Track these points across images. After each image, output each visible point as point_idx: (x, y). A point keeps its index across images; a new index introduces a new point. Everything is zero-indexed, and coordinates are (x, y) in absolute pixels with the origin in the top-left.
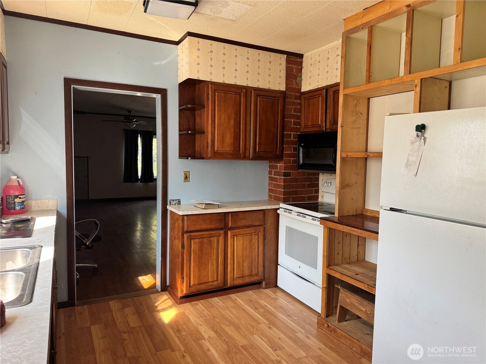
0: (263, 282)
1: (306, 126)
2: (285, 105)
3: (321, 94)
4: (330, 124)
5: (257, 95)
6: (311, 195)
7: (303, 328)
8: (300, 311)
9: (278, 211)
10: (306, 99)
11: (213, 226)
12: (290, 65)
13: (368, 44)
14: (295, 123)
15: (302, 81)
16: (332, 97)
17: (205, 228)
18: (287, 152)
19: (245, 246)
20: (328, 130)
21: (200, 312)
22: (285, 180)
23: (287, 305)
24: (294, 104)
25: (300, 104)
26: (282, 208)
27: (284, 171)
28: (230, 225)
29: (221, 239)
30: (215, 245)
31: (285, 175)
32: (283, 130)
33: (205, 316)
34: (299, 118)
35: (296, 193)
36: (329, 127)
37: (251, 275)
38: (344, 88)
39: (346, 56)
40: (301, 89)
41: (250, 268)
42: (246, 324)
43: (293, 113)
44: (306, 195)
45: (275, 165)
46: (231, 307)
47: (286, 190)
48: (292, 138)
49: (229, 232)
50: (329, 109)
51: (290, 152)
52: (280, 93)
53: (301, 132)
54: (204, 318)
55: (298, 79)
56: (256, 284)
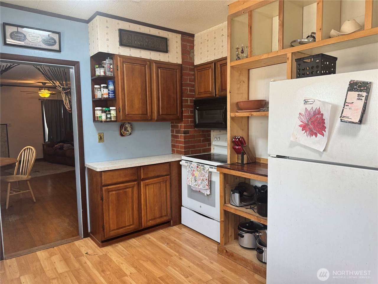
0: (171, 221)
1: (199, 93)
2: (182, 76)
3: (211, 67)
4: (219, 90)
5: (158, 67)
6: (206, 148)
7: (207, 255)
8: (202, 241)
9: (181, 163)
10: (199, 71)
11: (127, 179)
12: (185, 43)
13: (249, 26)
14: (191, 91)
15: (195, 56)
16: (219, 69)
17: (120, 181)
18: (186, 114)
19: (155, 193)
20: (217, 96)
21: (120, 252)
22: (185, 138)
23: (192, 238)
24: (189, 75)
25: (194, 75)
26: (183, 160)
27: (184, 130)
28: (142, 177)
29: (135, 189)
30: (130, 194)
31: (185, 132)
32: (182, 96)
33: (125, 256)
34: (193, 86)
35: (194, 147)
36: (218, 93)
37: (161, 217)
38: (231, 61)
39: (231, 35)
40: (194, 63)
41: (161, 211)
42: (161, 258)
43: (189, 83)
44: (202, 148)
45: (177, 125)
46: (147, 245)
47: (186, 145)
48: (189, 103)
49: (142, 183)
50: (217, 79)
51: (188, 114)
52: (177, 66)
53: (196, 98)
54: (124, 257)
55: (192, 54)
56: (166, 224)
